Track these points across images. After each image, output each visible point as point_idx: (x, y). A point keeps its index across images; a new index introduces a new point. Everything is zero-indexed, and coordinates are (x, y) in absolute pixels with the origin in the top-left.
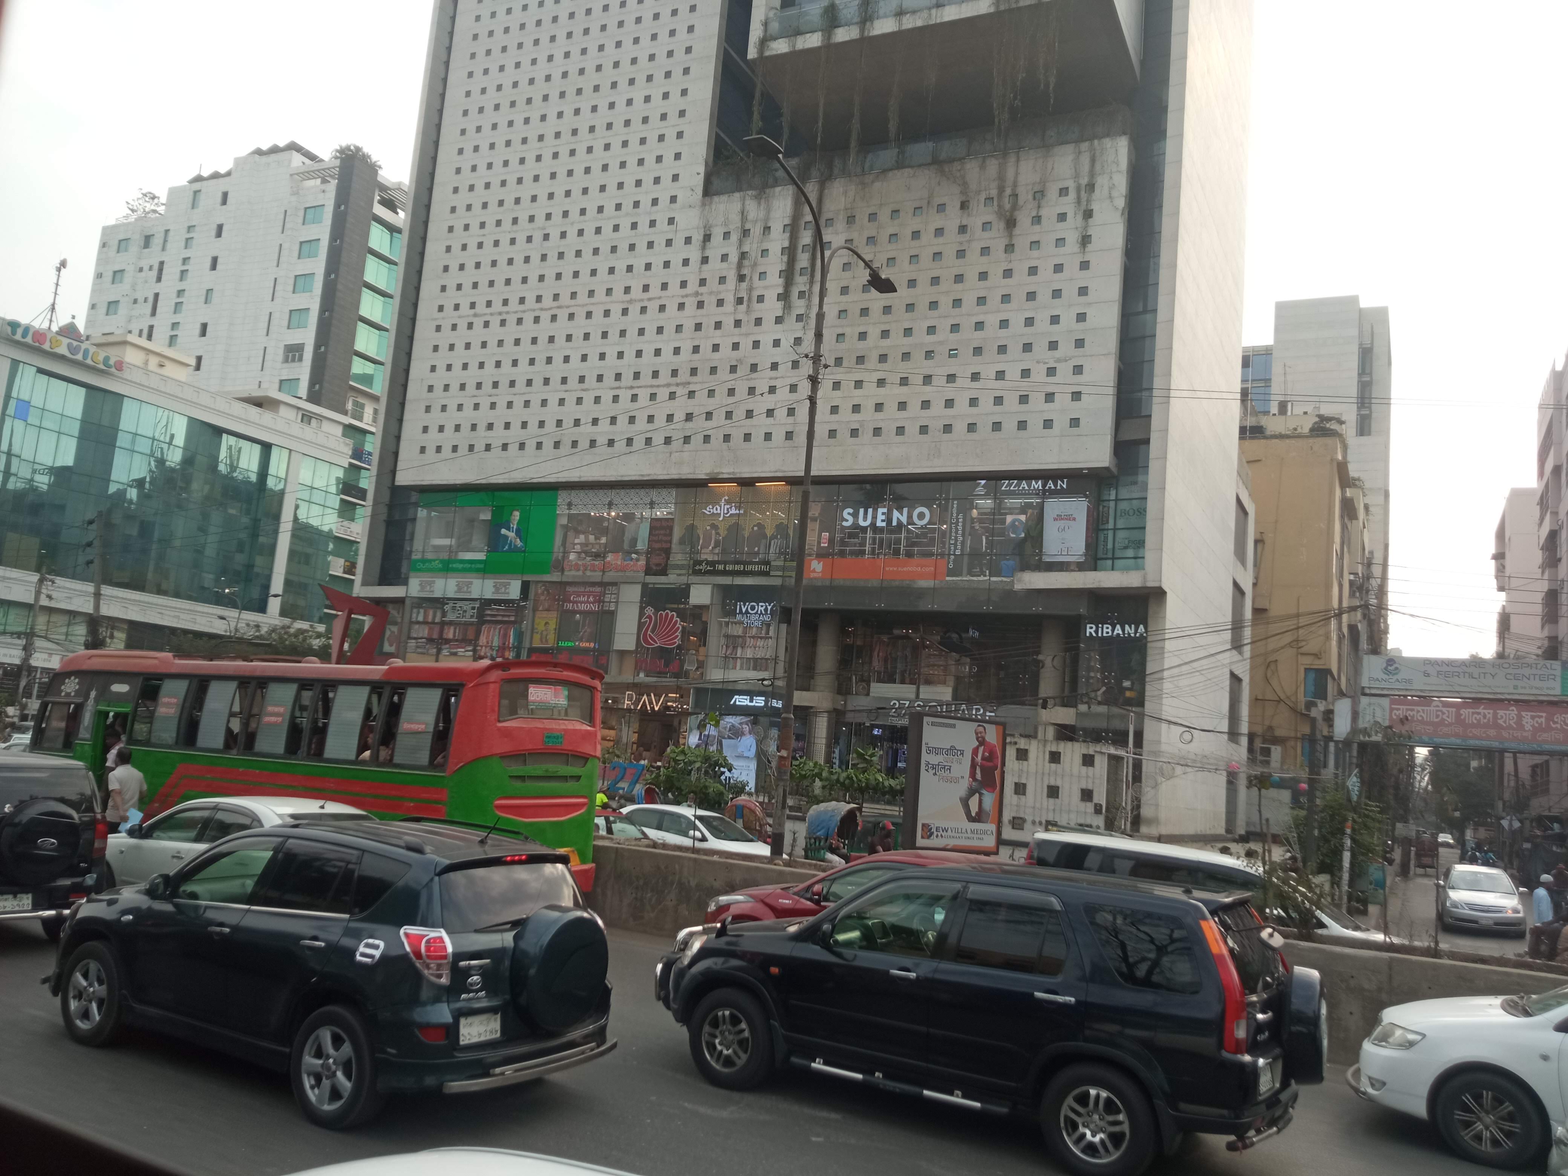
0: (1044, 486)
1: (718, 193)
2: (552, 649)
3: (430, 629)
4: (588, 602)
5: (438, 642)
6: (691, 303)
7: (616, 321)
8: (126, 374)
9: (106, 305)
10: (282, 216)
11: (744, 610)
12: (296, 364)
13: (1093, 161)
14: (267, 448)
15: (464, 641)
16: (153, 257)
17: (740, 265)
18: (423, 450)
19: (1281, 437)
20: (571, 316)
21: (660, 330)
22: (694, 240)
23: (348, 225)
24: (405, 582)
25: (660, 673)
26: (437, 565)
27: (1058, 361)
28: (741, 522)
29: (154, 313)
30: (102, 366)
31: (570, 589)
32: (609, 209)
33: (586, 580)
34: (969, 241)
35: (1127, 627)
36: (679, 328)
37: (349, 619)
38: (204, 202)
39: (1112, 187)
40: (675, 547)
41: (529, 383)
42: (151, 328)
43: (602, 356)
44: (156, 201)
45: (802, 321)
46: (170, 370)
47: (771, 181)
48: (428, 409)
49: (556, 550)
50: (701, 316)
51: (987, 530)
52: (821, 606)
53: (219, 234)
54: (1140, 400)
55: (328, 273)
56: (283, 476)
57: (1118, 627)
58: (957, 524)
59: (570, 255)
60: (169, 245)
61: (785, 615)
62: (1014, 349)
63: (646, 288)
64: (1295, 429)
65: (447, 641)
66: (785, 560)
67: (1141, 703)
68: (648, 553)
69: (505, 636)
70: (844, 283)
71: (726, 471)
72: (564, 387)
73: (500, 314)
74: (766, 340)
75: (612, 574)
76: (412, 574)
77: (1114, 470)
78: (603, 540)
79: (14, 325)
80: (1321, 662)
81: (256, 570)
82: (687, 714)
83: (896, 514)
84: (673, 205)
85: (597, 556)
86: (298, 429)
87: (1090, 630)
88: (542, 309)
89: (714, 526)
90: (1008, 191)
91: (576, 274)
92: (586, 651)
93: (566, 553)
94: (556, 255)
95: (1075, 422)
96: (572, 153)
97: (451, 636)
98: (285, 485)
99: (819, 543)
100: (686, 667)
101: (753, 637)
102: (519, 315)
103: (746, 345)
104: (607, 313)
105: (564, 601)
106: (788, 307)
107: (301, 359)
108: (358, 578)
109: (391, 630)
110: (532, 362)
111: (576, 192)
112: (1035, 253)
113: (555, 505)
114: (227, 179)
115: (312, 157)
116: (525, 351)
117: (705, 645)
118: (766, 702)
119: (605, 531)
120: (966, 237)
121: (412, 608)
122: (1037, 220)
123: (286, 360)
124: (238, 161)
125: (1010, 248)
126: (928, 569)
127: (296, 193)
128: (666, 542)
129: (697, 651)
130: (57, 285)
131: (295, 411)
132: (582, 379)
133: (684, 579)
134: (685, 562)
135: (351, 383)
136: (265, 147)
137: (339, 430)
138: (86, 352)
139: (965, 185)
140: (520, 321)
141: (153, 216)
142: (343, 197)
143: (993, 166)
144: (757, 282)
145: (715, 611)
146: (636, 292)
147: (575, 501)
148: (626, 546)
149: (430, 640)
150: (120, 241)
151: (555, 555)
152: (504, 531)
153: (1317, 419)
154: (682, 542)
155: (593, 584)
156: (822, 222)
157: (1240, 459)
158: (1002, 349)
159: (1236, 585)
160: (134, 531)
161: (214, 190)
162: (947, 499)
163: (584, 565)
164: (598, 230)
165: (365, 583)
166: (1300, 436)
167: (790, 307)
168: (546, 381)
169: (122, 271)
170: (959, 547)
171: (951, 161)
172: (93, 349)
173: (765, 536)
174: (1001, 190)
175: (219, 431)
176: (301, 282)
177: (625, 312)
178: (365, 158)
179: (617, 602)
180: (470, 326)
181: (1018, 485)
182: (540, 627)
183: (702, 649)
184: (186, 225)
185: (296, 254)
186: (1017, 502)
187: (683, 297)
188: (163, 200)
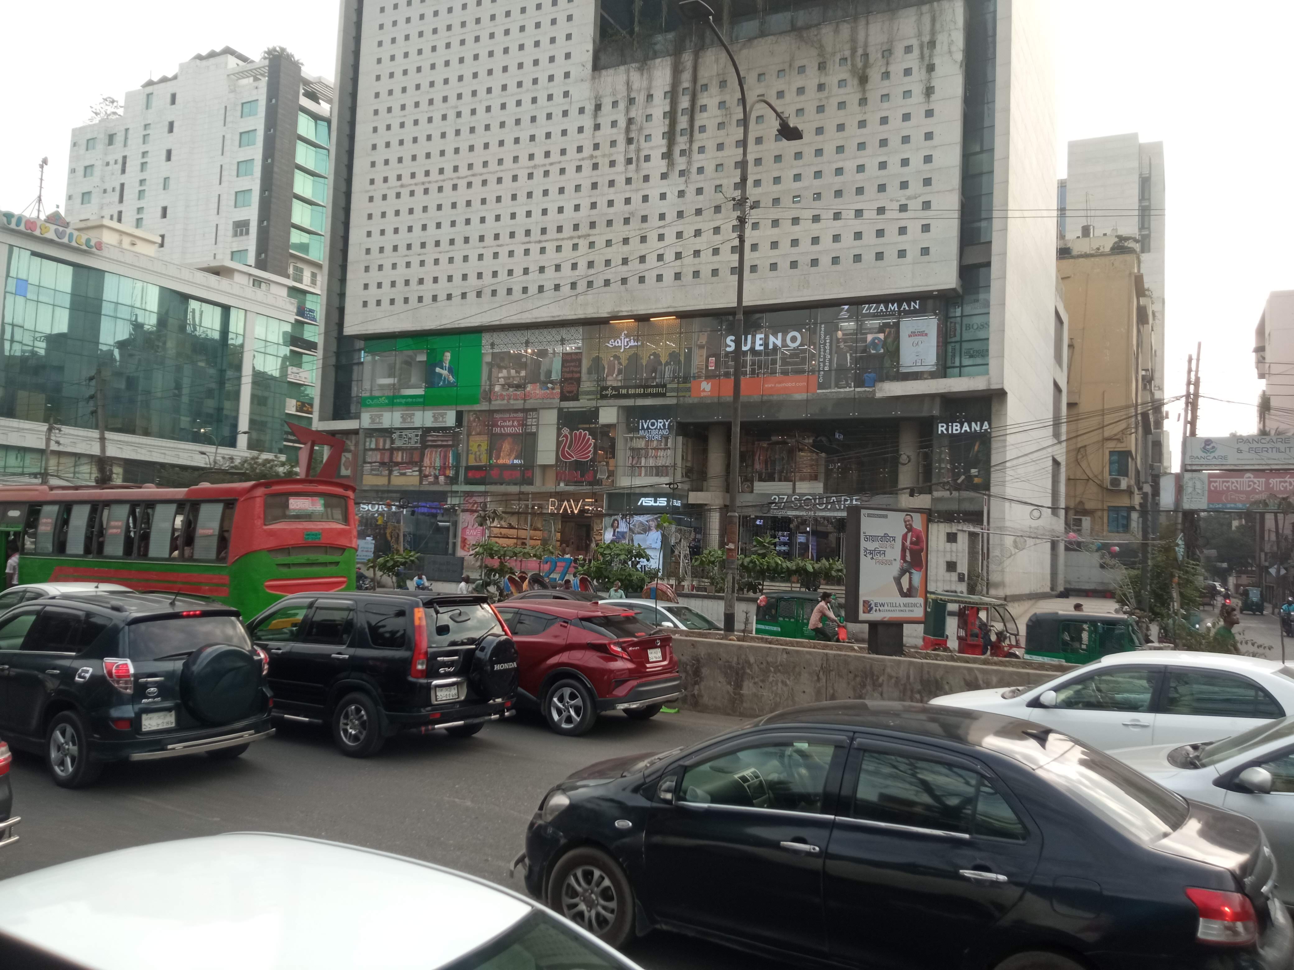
0: (899, 307)
1: (605, 68)
2: (485, 466)
3: (382, 455)
4: (513, 426)
5: (389, 465)
6: (587, 166)
7: (523, 184)
8: (105, 253)
9: (81, 196)
10: (223, 111)
11: (645, 426)
12: (244, 238)
13: (933, 21)
14: (226, 309)
15: (411, 463)
16: (116, 153)
17: (628, 130)
18: (365, 304)
19: (1086, 256)
20: (484, 183)
21: (561, 190)
22: (586, 110)
23: (279, 116)
24: (357, 417)
25: (576, 482)
26: (383, 400)
27: (909, 198)
28: (640, 353)
29: (121, 200)
30: (84, 247)
31: (497, 416)
32: (512, 87)
33: (511, 407)
34: (827, 98)
35: (973, 424)
36: (578, 188)
37: (312, 450)
38: (156, 103)
39: (951, 43)
40: (584, 376)
41: (452, 242)
42: (120, 213)
43: (513, 216)
44: (115, 104)
45: (684, 176)
46: (141, 248)
47: (651, 54)
48: (367, 269)
49: (483, 383)
50: (596, 176)
51: (851, 348)
52: (710, 420)
53: (171, 130)
54: (979, 229)
55: (265, 158)
56: (241, 332)
57: (966, 424)
58: (825, 344)
59: (480, 129)
60: (129, 142)
61: (683, 429)
62: (871, 190)
63: (547, 154)
64: (1098, 249)
65: (397, 464)
66: (678, 383)
67: (986, 486)
68: (561, 382)
69: (445, 457)
70: (720, 141)
71: (625, 309)
72: (482, 244)
73: (423, 183)
74: (654, 195)
75: (532, 401)
76: (363, 410)
77: (960, 290)
78: (523, 373)
79: (8, 216)
80: (1123, 445)
81: (225, 412)
82: (600, 516)
83: (772, 339)
84: (567, 81)
85: (518, 387)
86: (250, 292)
87: (942, 428)
88: (459, 178)
89: (616, 357)
90: (860, 51)
91: (486, 146)
92: (514, 466)
93: (491, 386)
94: (468, 130)
95: (925, 251)
96: (477, 39)
97: (399, 460)
98: (244, 340)
99: (707, 367)
100: (598, 476)
101: (654, 449)
102: (440, 184)
103: (636, 199)
104: (515, 178)
105: (493, 426)
106: (671, 164)
107: (247, 233)
108: (315, 416)
109: (347, 457)
110: (453, 224)
111: (483, 74)
112: (886, 105)
113: (480, 345)
114: (174, 82)
115: (244, 59)
116: (447, 215)
117: (614, 457)
118: (668, 502)
119: (524, 366)
120: (825, 94)
121: (366, 437)
122: (886, 75)
123: (235, 235)
124: (182, 66)
125: (863, 101)
126: (801, 384)
127: (233, 91)
128: (576, 372)
129: (607, 463)
130: (41, 179)
131: (246, 277)
132: (497, 237)
133: (593, 403)
134: (593, 389)
135: (291, 251)
136: (204, 53)
137: (284, 292)
138: (71, 236)
139: (821, 47)
140: (440, 189)
141: (114, 117)
142: (273, 92)
143: (845, 29)
144: (643, 144)
145: (621, 428)
146: (539, 158)
147: (497, 341)
148: (542, 378)
149: (382, 464)
150: (88, 141)
151: (483, 388)
152: (438, 370)
153: (1117, 240)
154: (589, 372)
155: (516, 411)
156: (698, 87)
157: (1057, 278)
158: (860, 191)
159: (1056, 385)
160: (122, 385)
161: (163, 92)
162: (815, 324)
163: (508, 395)
164: (503, 106)
165: (321, 419)
166: (1103, 255)
167: (673, 164)
168: (467, 240)
169: (92, 166)
170: (827, 364)
171: (808, 27)
172: (76, 233)
173: (661, 364)
174: (854, 51)
175: (185, 298)
176: (242, 167)
177: (530, 176)
178: (289, 57)
179: (537, 425)
180: (398, 195)
181: (877, 308)
182: (474, 448)
183: (612, 462)
184: (143, 124)
185: (237, 143)
186: (876, 323)
187: (579, 160)
188: (122, 103)
